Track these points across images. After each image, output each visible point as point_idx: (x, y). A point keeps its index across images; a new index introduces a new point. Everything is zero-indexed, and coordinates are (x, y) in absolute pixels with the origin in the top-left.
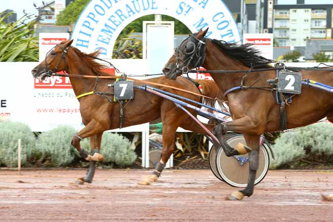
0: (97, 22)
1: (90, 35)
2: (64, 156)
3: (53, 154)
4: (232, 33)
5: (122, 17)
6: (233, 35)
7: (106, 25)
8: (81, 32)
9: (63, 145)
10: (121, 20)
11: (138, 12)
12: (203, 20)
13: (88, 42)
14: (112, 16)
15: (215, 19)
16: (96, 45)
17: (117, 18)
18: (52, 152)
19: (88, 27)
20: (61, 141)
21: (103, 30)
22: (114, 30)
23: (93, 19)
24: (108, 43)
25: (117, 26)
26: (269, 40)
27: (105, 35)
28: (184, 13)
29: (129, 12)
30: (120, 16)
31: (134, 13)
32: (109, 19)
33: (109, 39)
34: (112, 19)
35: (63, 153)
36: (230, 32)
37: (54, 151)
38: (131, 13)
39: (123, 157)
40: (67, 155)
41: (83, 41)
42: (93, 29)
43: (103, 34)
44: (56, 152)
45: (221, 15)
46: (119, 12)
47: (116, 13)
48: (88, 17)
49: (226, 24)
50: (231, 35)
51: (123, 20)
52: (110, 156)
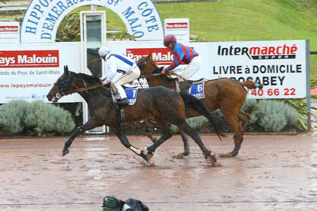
0: (42, 12)
1: (37, 23)
2: (15, 127)
3: (7, 126)
4: (154, 19)
5: (63, 8)
6: (155, 21)
7: (50, 15)
8: (29, 21)
9: (14, 118)
10: (62, 10)
11: (76, 3)
12: (130, 8)
13: (35, 29)
14: (55, 7)
15: (140, 8)
16: (43, 31)
17: (59, 9)
18: (5, 124)
19: (35, 16)
20: (12, 115)
21: (47, 19)
22: (57, 18)
23: (38, 10)
24: (52, 30)
25: (59, 15)
26: (186, 24)
27: (49, 23)
28: (114, 3)
29: (68, 4)
30: (61, 7)
31: (72, 4)
32: (52, 10)
33: (53, 26)
34: (54, 9)
35: (14, 125)
36: (153, 18)
37: (7, 123)
38: (70, 5)
39: (63, 126)
40: (17, 125)
41: (31, 28)
42: (39, 18)
43: (47, 22)
44: (8, 124)
45: (145, 4)
46: (60, 4)
47: (57, 4)
48: (35, 8)
49: (149, 11)
50: (154, 20)
51: (64, 10)
52: (52, 126)
